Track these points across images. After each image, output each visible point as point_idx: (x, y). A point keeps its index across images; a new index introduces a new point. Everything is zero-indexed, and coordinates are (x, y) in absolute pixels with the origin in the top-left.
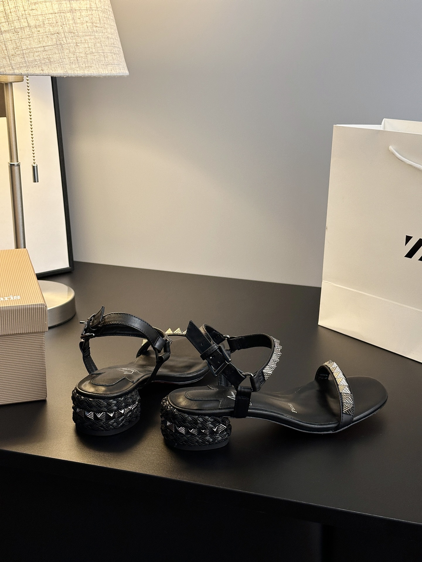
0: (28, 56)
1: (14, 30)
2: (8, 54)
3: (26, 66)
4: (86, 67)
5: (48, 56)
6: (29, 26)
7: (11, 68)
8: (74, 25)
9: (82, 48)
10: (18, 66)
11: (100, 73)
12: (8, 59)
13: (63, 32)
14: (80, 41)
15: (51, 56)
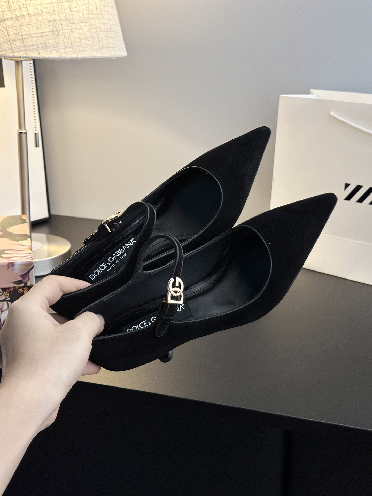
0: (27, 41)
1: (15, 18)
2: (9, 39)
3: (24, 50)
4: (80, 51)
5: (45, 41)
6: (29, 14)
7: (11, 51)
8: (70, 13)
9: (77, 34)
10: (18, 50)
11: (94, 56)
12: (9, 44)
13: (59, 19)
14: (76, 28)
15: (47, 41)
